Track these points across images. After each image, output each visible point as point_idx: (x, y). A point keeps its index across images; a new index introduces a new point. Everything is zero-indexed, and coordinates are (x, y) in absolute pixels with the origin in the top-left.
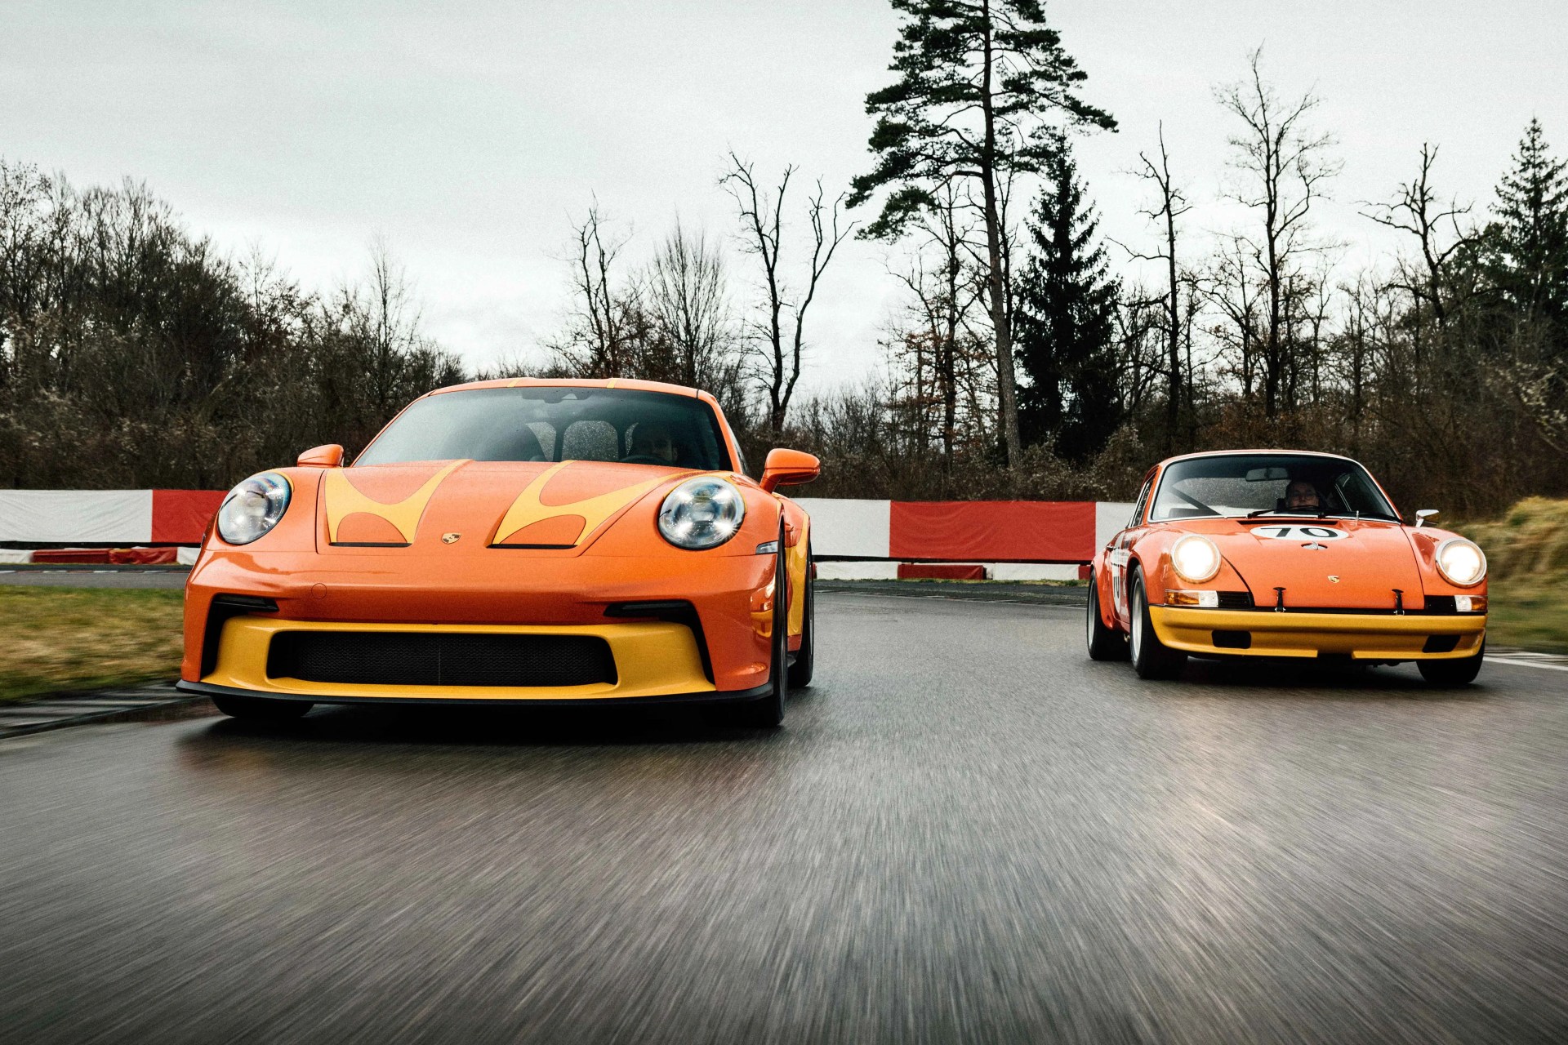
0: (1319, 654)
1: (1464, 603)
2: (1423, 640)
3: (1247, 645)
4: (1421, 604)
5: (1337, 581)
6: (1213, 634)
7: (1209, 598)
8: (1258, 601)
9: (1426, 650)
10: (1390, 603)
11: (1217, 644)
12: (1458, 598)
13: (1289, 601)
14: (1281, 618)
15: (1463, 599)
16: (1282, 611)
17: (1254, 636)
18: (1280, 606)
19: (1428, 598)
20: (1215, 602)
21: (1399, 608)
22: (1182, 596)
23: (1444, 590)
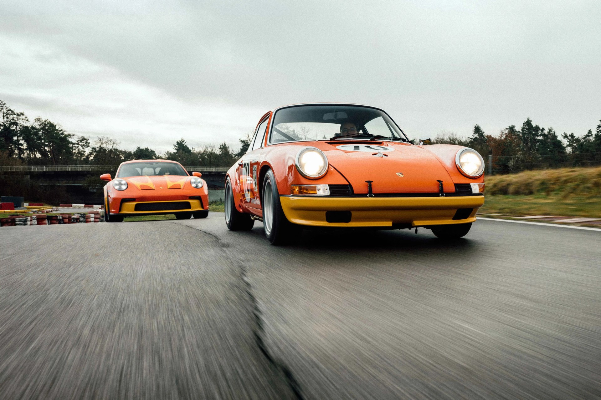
0: (393, 224)
1: (475, 188)
2: (454, 212)
3: (348, 221)
4: (453, 189)
5: (402, 176)
6: (326, 214)
7: (323, 189)
8: (356, 191)
9: (454, 219)
10: (435, 189)
11: (329, 221)
12: (472, 184)
13: (375, 190)
14: (371, 201)
15: (474, 185)
16: (372, 196)
17: (354, 214)
18: (370, 192)
19: (457, 185)
20: (328, 192)
21: (441, 191)
22: (304, 188)
23: (464, 181)
